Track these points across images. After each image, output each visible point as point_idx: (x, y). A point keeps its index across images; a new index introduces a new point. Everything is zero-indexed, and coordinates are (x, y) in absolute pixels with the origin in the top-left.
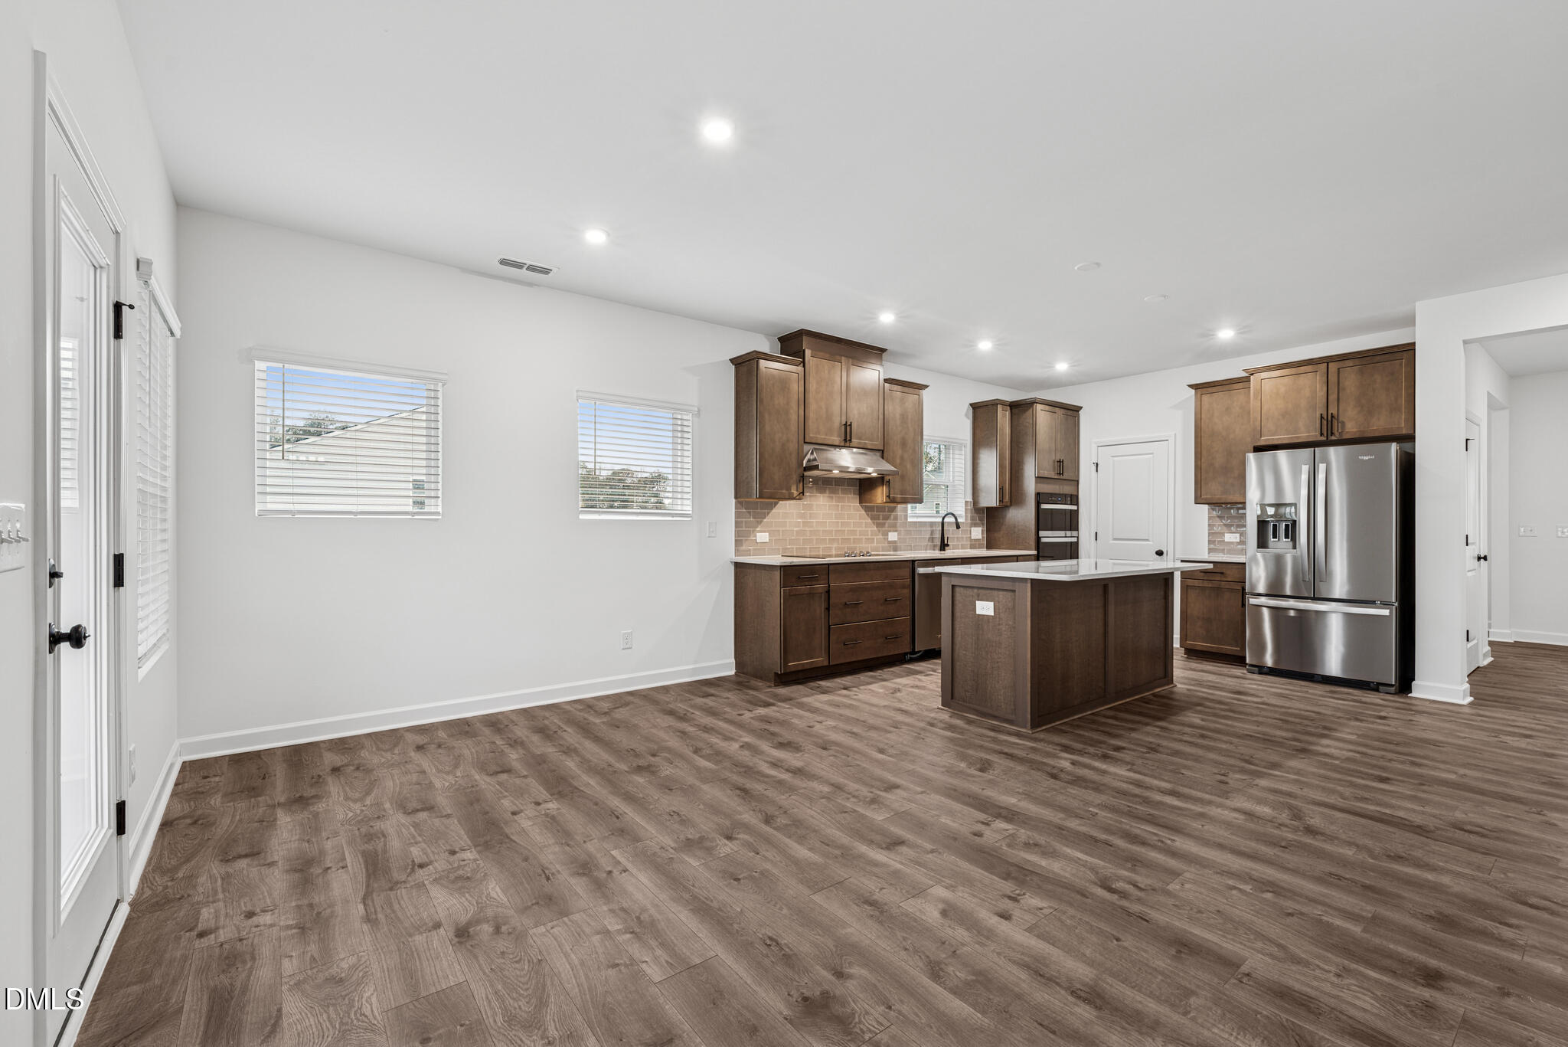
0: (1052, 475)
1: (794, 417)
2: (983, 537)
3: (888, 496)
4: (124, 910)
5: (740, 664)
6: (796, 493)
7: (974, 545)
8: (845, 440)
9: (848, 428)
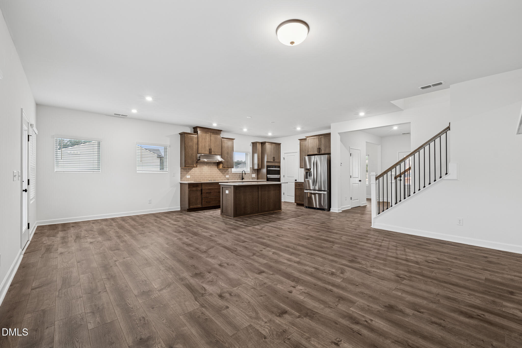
0: (272, 161)
1: (195, 148)
2: (256, 177)
3: (223, 167)
4: (29, 242)
5: (181, 208)
6: (195, 166)
7: (253, 178)
8: (210, 153)
9: (211, 150)
